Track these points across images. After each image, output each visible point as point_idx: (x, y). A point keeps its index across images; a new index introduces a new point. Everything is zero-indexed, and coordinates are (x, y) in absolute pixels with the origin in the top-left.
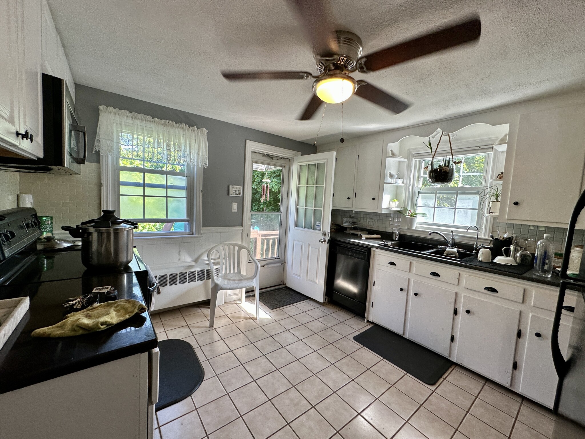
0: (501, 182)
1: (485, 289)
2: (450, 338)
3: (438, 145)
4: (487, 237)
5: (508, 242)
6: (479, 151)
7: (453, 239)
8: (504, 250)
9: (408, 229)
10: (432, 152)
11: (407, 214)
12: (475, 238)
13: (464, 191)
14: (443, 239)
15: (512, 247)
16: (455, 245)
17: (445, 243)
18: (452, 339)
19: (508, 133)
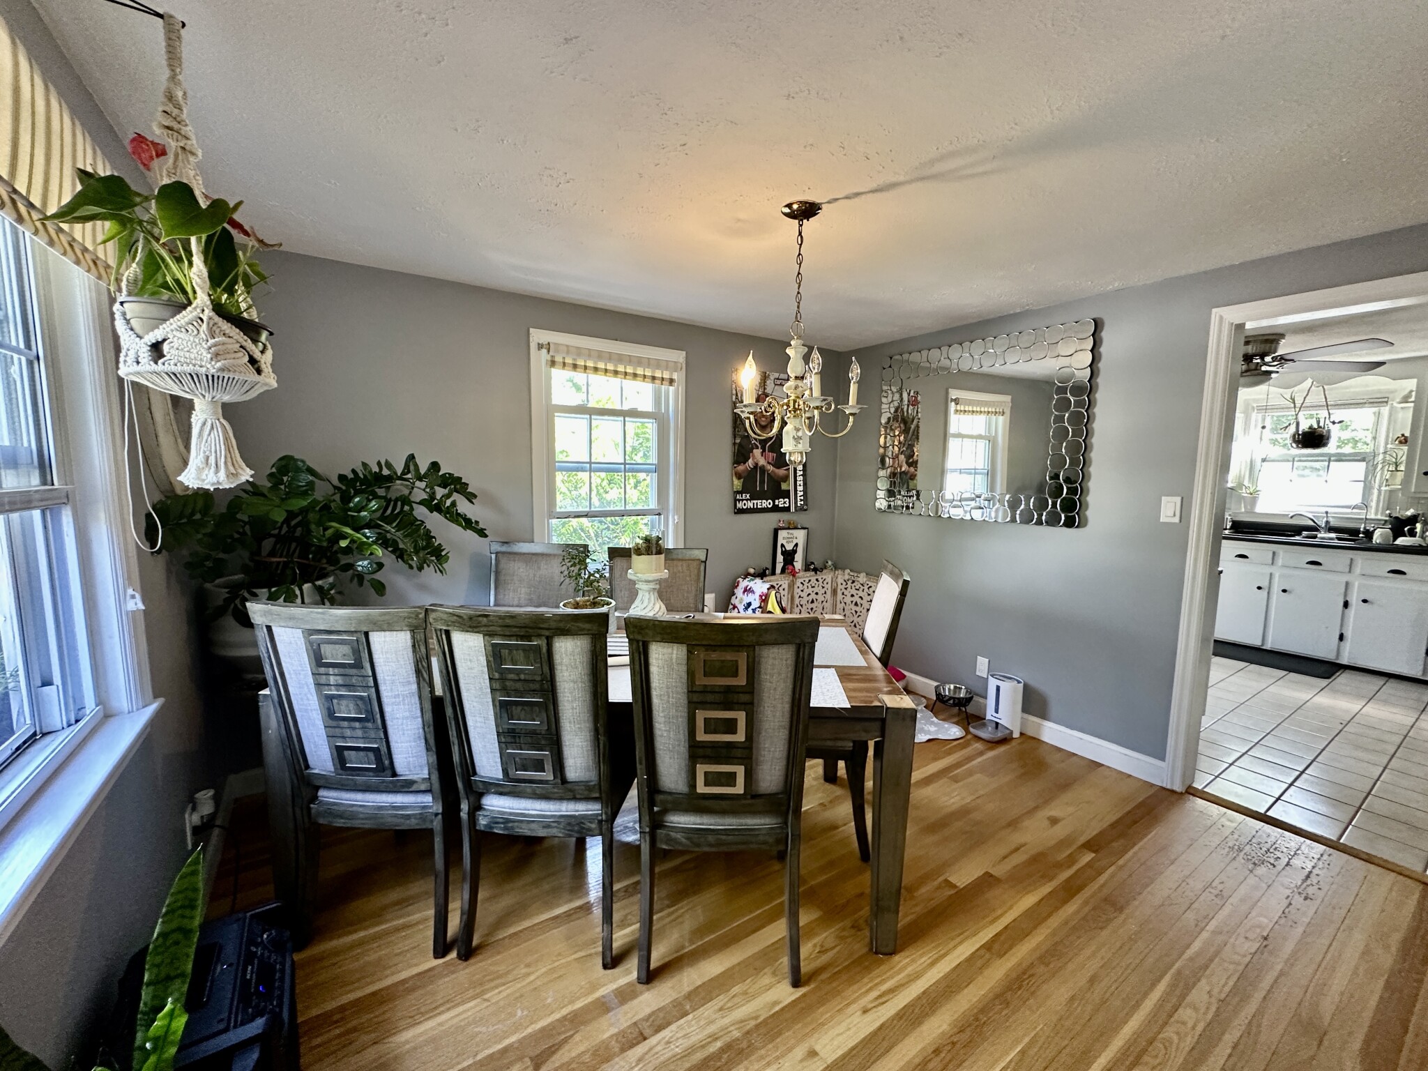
0: (1405, 448)
1: (1389, 572)
2: (1338, 637)
3: (1305, 398)
4: (1379, 517)
5: (1413, 520)
6: (1367, 405)
7: (1327, 522)
8: (1409, 530)
9: (1246, 512)
10: (1295, 407)
11: (1244, 491)
12: (1362, 519)
13: (1340, 458)
14: (1313, 524)
15: (1419, 526)
16: (1331, 529)
17: (1315, 529)
18: (1341, 637)
19: (1414, 389)
